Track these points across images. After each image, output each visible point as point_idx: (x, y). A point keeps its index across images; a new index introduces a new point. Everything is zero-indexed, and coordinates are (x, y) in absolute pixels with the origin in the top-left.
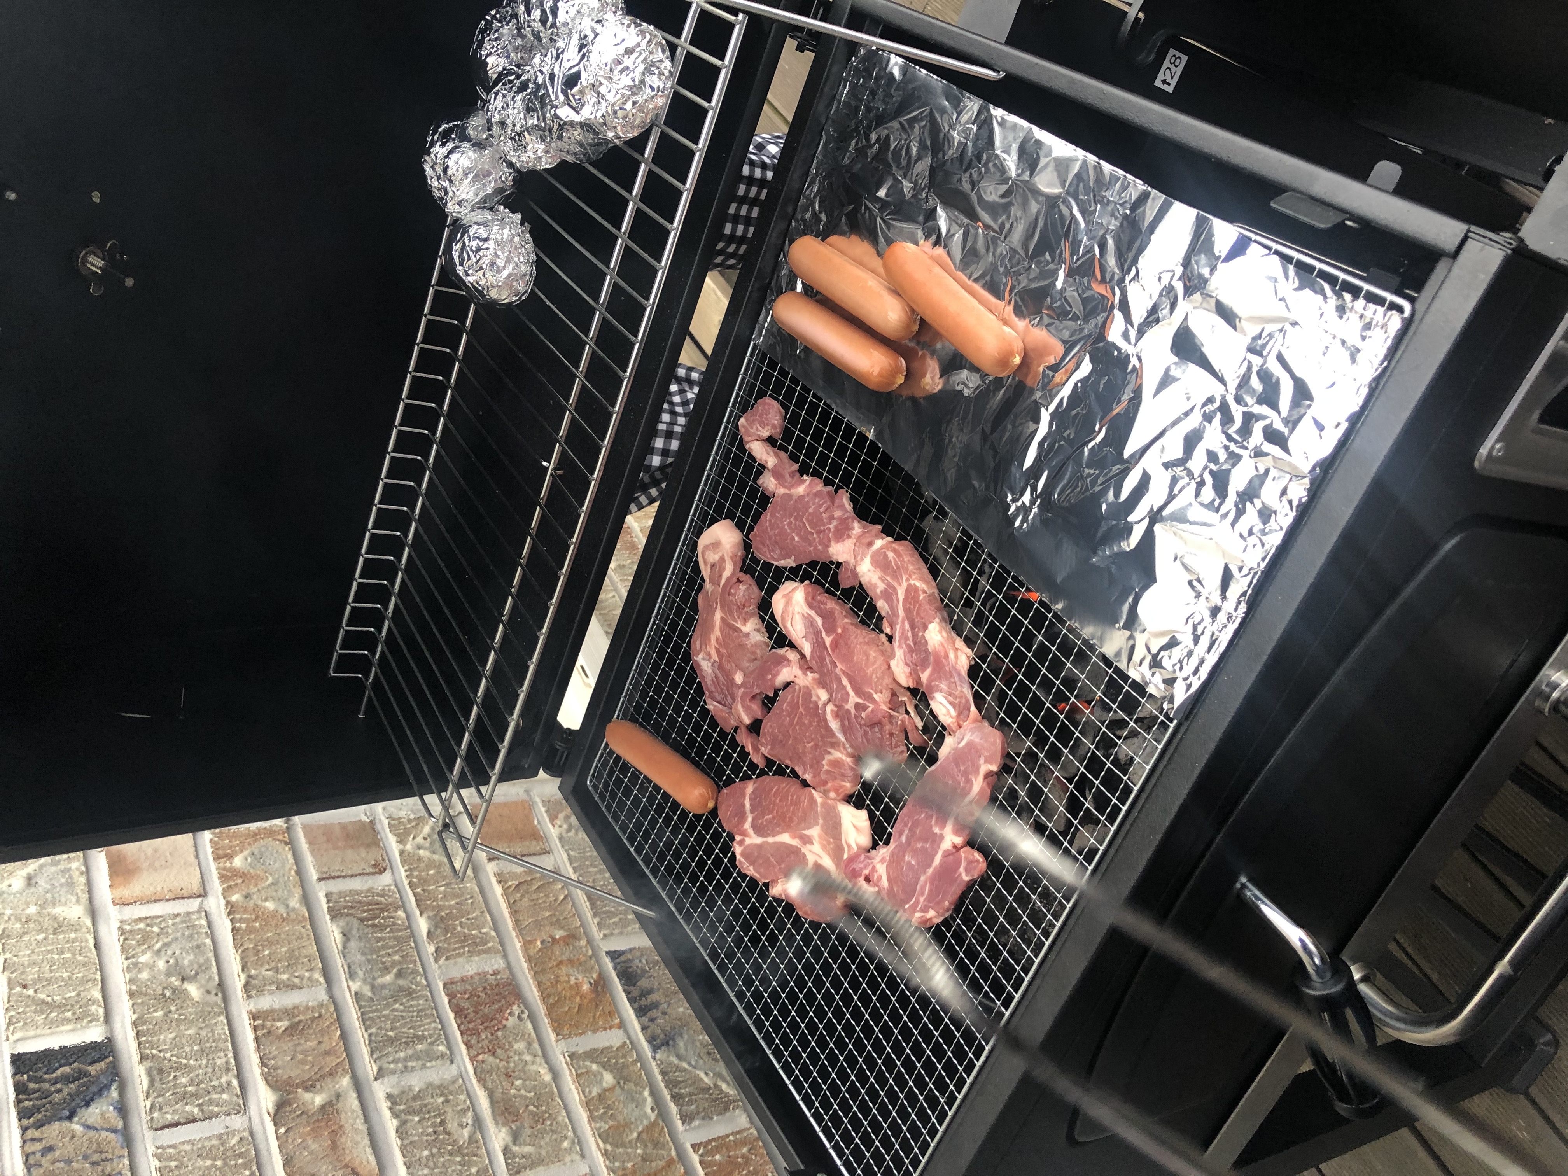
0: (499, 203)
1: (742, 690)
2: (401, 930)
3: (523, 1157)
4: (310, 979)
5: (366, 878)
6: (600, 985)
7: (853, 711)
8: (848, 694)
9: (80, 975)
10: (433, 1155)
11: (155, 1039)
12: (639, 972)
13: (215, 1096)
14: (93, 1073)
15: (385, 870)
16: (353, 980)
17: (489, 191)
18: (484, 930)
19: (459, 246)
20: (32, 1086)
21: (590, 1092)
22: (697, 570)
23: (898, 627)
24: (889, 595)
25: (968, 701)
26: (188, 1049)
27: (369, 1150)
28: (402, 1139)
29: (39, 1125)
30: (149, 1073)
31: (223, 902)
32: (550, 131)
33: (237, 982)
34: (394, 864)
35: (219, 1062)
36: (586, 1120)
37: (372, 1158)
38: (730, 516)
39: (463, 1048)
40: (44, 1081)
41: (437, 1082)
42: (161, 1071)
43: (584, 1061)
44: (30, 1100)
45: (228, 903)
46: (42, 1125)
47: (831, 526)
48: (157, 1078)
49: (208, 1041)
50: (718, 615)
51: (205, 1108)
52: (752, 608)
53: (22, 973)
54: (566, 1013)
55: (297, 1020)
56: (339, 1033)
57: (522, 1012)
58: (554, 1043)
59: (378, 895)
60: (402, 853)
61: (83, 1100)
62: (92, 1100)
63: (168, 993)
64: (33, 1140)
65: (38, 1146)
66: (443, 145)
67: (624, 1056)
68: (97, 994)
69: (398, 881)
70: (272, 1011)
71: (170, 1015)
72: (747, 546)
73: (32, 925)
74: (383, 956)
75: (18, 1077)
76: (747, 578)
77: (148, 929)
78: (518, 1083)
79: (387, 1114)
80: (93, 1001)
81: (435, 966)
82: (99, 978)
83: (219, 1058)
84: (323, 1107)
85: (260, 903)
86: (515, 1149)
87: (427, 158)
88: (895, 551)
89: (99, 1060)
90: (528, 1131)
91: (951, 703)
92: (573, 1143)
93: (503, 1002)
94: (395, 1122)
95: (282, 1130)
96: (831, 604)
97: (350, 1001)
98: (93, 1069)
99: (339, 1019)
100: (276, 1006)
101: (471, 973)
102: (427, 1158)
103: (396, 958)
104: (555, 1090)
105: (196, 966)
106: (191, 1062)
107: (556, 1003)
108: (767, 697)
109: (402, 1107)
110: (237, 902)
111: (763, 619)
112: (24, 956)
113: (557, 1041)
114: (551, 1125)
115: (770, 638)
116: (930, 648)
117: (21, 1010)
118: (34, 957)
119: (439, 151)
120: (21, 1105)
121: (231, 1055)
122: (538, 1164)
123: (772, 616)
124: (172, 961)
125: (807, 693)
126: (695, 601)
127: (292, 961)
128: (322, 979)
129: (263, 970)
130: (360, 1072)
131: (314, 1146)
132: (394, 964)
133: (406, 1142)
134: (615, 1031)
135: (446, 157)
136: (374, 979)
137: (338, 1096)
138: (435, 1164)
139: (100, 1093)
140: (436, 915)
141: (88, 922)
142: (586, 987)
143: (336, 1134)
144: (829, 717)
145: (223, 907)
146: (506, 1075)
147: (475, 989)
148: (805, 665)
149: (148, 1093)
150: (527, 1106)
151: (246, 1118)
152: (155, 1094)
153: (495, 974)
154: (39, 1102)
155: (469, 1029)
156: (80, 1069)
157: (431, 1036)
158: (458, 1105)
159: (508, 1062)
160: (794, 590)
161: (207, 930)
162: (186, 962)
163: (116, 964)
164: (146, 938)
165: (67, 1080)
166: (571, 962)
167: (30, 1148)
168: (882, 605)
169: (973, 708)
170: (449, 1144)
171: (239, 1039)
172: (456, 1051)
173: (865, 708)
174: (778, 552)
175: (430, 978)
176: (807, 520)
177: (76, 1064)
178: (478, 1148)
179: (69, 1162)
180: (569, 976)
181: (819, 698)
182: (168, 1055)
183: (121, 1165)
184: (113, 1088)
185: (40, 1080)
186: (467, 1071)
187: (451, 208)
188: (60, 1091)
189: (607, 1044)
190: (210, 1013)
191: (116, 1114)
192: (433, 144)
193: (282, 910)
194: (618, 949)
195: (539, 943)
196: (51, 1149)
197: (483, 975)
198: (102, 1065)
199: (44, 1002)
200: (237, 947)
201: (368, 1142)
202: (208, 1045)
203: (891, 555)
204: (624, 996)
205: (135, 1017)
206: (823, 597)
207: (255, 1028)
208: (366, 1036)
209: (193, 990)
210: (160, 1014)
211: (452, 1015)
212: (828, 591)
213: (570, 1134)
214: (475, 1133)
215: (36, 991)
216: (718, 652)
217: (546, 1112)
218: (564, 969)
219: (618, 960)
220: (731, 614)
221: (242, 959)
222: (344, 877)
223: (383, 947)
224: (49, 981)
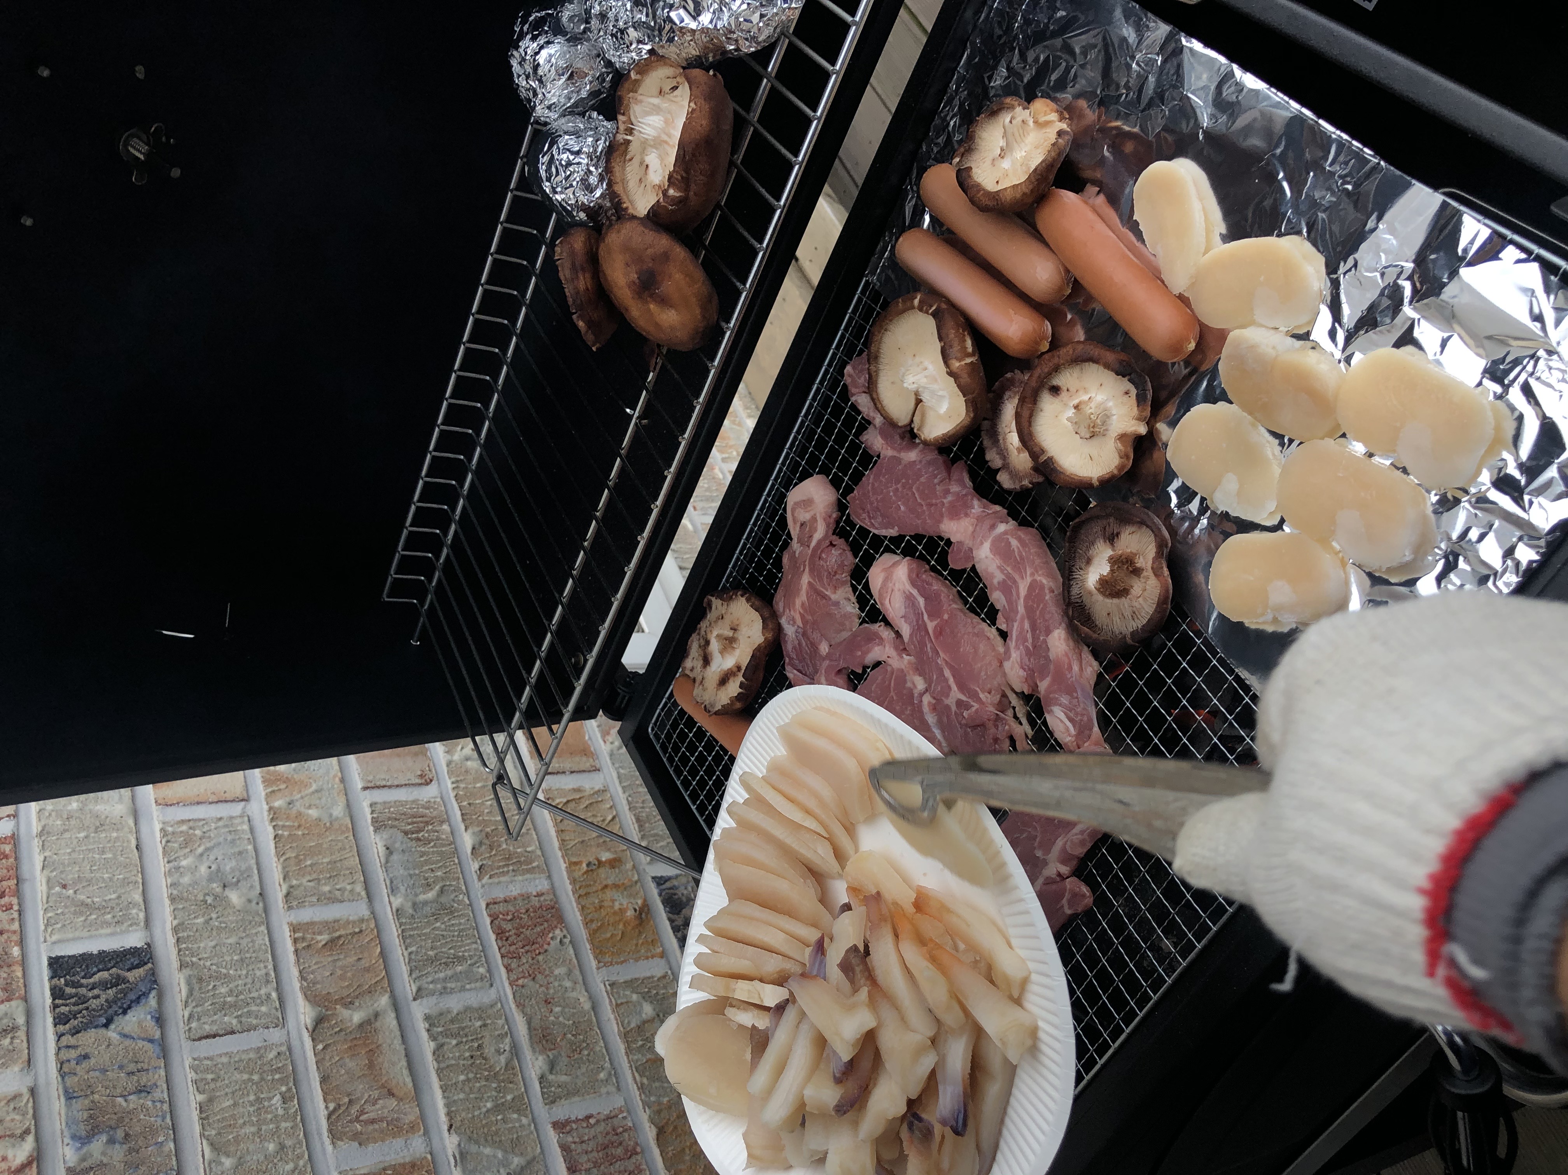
0: (593, 108)
1: (826, 663)
2: (443, 845)
3: (559, 1086)
4: (352, 891)
5: (410, 789)
6: (644, 913)
7: (954, 708)
8: (949, 688)
9: (121, 876)
10: (468, 1080)
11: (195, 946)
12: (684, 899)
13: (254, 1008)
14: (131, 979)
15: (431, 781)
16: (395, 896)
17: (584, 94)
18: (529, 849)
19: (546, 159)
20: (69, 990)
21: (629, 1023)
22: (783, 523)
23: (1016, 625)
24: (1007, 587)
25: (1090, 720)
26: (228, 958)
27: (405, 1072)
28: (438, 1062)
29: (76, 1032)
30: (189, 983)
31: (266, 807)
32: (660, 30)
33: (277, 893)
34: (440, 776)
35: (258, 973)
36: (623, 1051)
37: (408, 1080)
38: (825, 471)
39: (503, 971)
40: (81, 986)
41: (475, 1005)
42: (200, 980)
43: (624, 990)
44: (66, 1005)
45: (270, 809)
46: (78, 1032)
47: (945, 501)
48: (196, 987)
49: (248, 952)
50: (806, 579)
51: (243, 1020)
52: (845, 576)
53: (62, 872)
54: (608, 940)
55: (337, 934)
56: (379, 950)
57: (565, 937)
58: (595, 970)
59: (424, 807)
60: (449, 764)
61: (120, 1008)
62: (129, 1007)
63: (210, 900)
64: (68, 1047)
65: (73, 1054)
66: (534, 38)
67: (665, 987)
68: (137, 897)
69: (444, 793)
70: (313, 923)
71: (211, 922)
72: (841, 507)
73: (73, 822)
74: (426, 872)
75: (55, 981)
76: (840, 542)
77: (191, 831)
78: (557, 1009)
79: (425, 1035)
80: (131, 904)
81: (478, 885)
82: (140, 881)
83: (259, 969)
84: (361, 1025)
85: (302, 810)
86: (551, 1077)
87: (515, 53)
88: (1020, 539)
89: (138, 966)
90: (565, 1060)
91: (1071, 720)
92: (610, 1074)
93: (546, 925)
94: (432, 1045)
95: (320, 1047)
96: (937, 585)
97: (391, 917)
98: (132, 976)
99: (378, 936)
100: (316, 919)
101: (515, 893)
102: (464, 1082)
103: (439, 874)
104: (594, 1019)
105: (237, 874)
106: (231, 972)
107: (599, 928)
108: (853, 672)
109: (440, 1029)
110: (280, 808)
111: (854, 589)
112: (64, 854)
113: (598, 968)
114: (589, 1055)
115: (862, 609)
116: (1052, 655)
117: (59, 911)
118: (74, 855)
119: (528, 45)
120: (57, 1010)
121: (270, 967)
122: (574, 1095)
123: (867, 587)
124: (214, 867)
125: (901, 678)
126: (779, 559)
127: (334, 872)
128: (363, 893)
129: (304, 881)
130: (398, 991)
131: (350, 1064)
132: (437, 880)
133: (442, 1065)
134: (657, 960)
135: (537, 53)
136: (416, 895)
137: (377, 1015)
138: (471, 1089)
139: (138, 1000)
140: (481, 831)
141: (131, 822)
142: (630, 913)
143: (373, 1053)
144: (926, 709)
145: (266, 813)
146: (546, 1001)
147: (518, 911)
148: (902, 648)
149: (186, 1002)
150: (565, 1034)
151: (284, 1031)
152: (194, 1004)
153: (539, 895)
154: (76, 1008)
155: (509, 952)
156: (118, 976)
157: (471, 957)
158: (495, 1029)
159: (547, 989)
160: (895, 564)
161: (249, 836)
162: (228, 868)
163: (158, 865)
164: (188, 841)
165: (105, 985)
166: (616, 886)
167: (65, 1055)
168: (997, 598)
169: (1096, 729)
170: (486, 1070)
171: (279, 951)
172: (496, 975)
173: (968, 707)
174: (880, 519)
175: (472, 896)
176: (918, 489)
177: (114, 970)
178: (514, 1075)
179: (104, 1071)
180: (613, 901)
181: (915, 687)
182: (208, 963)
183: (156, 1076)
184: (151, 996)
185: (77, 985)
186: (505, 995)
187: (540, 111)
188: (97, 997)
189: (648, 974)
190: (250, 922)
191: (153, 1023)
192: (522, 36)
193: (326, 820)
194: (664, 875)
195: (584, 865)
196: (86, 1057)
197: (526, 897)
198: (141, 971)
199: (83, 903)
200: (279, 855)
201: (405, 1064)
202: (248, 955)
203: (1014, 543)
204: (667, 923)
205: (175, 923)
206: (927, 576)
207: (295, 941)
208: (406, 954)
209: (234, 897)
210: (200, 920)
211: (493, 937)
212: (933, 569)
213: (607, 1065)
214: (512, 1059)
215: (75, 892)
216: (802, 616)
217: (584, 1041)
218: (609, 894)
219: (664, 887)
220: (820, 579)
221: (284, 868)
222: (390, 787)
223: (426, 862)
224: (90, 882)
